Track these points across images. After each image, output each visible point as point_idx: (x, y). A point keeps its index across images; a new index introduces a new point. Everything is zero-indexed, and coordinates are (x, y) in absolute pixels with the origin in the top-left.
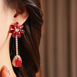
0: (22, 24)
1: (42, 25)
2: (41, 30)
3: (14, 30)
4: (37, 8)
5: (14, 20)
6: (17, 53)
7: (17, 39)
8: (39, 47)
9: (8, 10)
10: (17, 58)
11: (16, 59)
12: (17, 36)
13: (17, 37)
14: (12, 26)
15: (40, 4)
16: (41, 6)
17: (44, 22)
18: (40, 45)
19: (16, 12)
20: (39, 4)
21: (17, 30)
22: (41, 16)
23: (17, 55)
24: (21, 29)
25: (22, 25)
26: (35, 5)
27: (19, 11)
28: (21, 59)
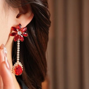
0: (25, 26)
1: (50, 27)
2: (48, 33)
3: (16, 32)
4: (43, 7)
5: (17, 21)
7: (19, 44)
8: (46, 52)
9: (9, 9)
10: (18, 65)
11: (16, 67)
12: (19, 39)
13: (19, 41)
14: (14, 28)
16: (49, 4)
17: (51, 24)
18: (47, 50)
19: (18, 12)
21: (19, 33)
22: (48, 17)
23: (18, 62)
24: (25, 32)
25: (25, 28)
26: (40, 4)
28: (22, 66)
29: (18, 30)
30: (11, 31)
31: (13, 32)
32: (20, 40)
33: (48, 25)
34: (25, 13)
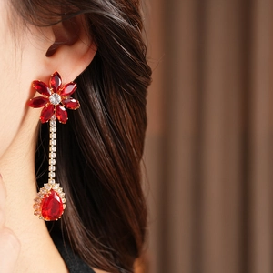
5: (48, 65)
6: (52, 175)
7: (53, 129)
10: (52, 190)
15: (136, 12)
20: (132, 13)
23: (52, 181)
24: (72, 95)
25: (71, 84)
27: (66, 35)
28: (62, 195)
29: (50, 90)
30: (33, 92)
31: (38, 95)
32: (57, 120)
33: (142, 79)
34: (71, 43)
